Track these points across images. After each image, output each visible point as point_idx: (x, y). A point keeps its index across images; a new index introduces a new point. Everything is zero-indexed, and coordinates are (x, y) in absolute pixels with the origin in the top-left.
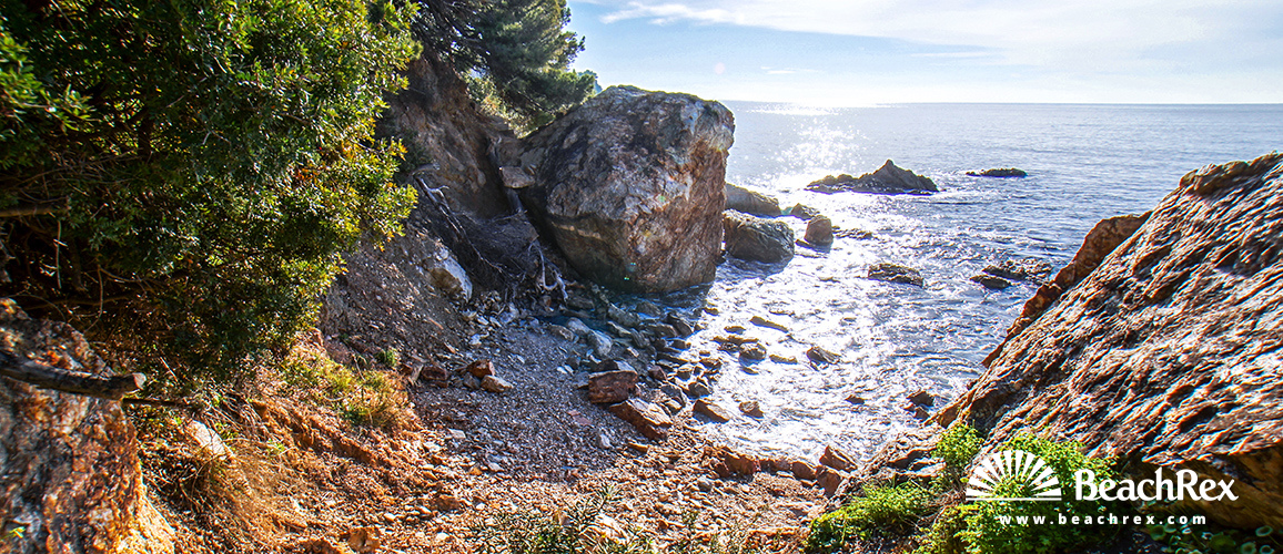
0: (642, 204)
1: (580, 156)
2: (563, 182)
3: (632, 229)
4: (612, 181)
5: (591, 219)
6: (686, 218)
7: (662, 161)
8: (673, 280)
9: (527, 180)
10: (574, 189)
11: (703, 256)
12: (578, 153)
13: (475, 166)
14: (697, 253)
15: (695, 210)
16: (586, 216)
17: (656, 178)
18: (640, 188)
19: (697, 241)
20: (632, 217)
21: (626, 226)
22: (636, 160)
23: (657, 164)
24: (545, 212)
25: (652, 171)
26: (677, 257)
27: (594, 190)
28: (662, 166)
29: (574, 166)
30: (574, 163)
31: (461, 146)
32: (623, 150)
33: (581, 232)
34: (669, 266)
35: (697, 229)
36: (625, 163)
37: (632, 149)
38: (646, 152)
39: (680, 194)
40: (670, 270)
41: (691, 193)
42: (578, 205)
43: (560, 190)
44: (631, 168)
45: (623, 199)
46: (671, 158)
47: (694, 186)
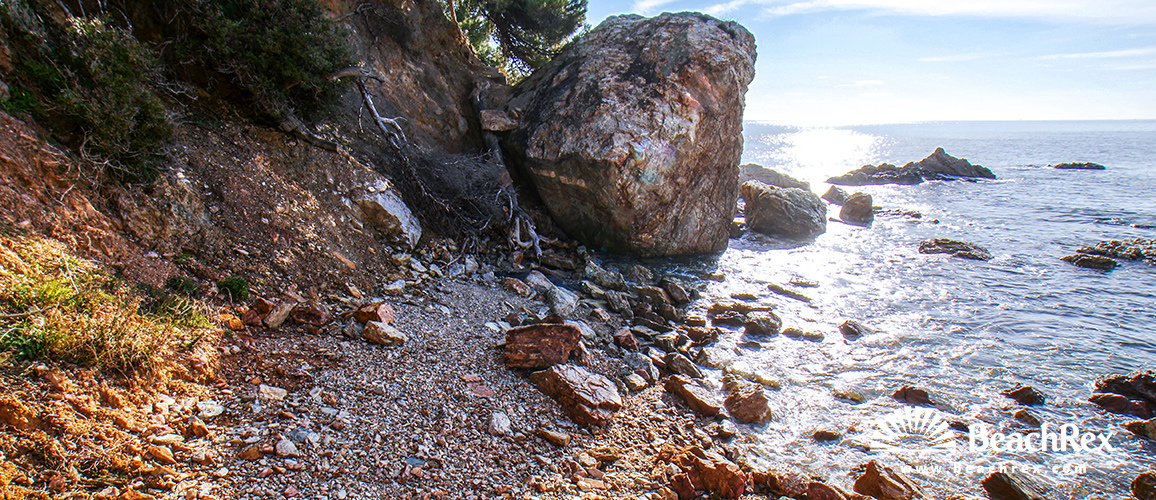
0: (635, 141)
1: (567, 93)
2: (547, 122)
3: (621, 172)
4: (601, 115)
5: (574, 162)
6: (692, 166)
7: (661, 91)
8: (675, 245)
9: (510, 123)
10: (557, 127)
11: (713, 219)
12: (566, 90)
13: (455, 110)
14: (705, 214)
15: (703, 156)
16: (568, 157)
17: (652, 111)
18: (633, 123)
19: (706, 199)
20: (620, 156)
21: (613, 168)
22: (630, 91)
23: (656, 95)
24: (524, 157)
25: (648, 102)
26: (680, 217)
27: (578, 127)
28: (661, 96)
29: (559, 104)
30: (561, 101)
31: (442, 89)
32: (617, 80)
33: (563, 179)
34: (670, 226)
35: (706, 183)
36: (617, 95)
37: (625, 80)
38: (643, 81)
39: (683, 131)
40: (672, 232)
41: (697, 133)
42: (561, 145)
43: (542, 130)
44: (623, 100)
45: (612, 135)
46: (673, 87)
47: (701, 123)
